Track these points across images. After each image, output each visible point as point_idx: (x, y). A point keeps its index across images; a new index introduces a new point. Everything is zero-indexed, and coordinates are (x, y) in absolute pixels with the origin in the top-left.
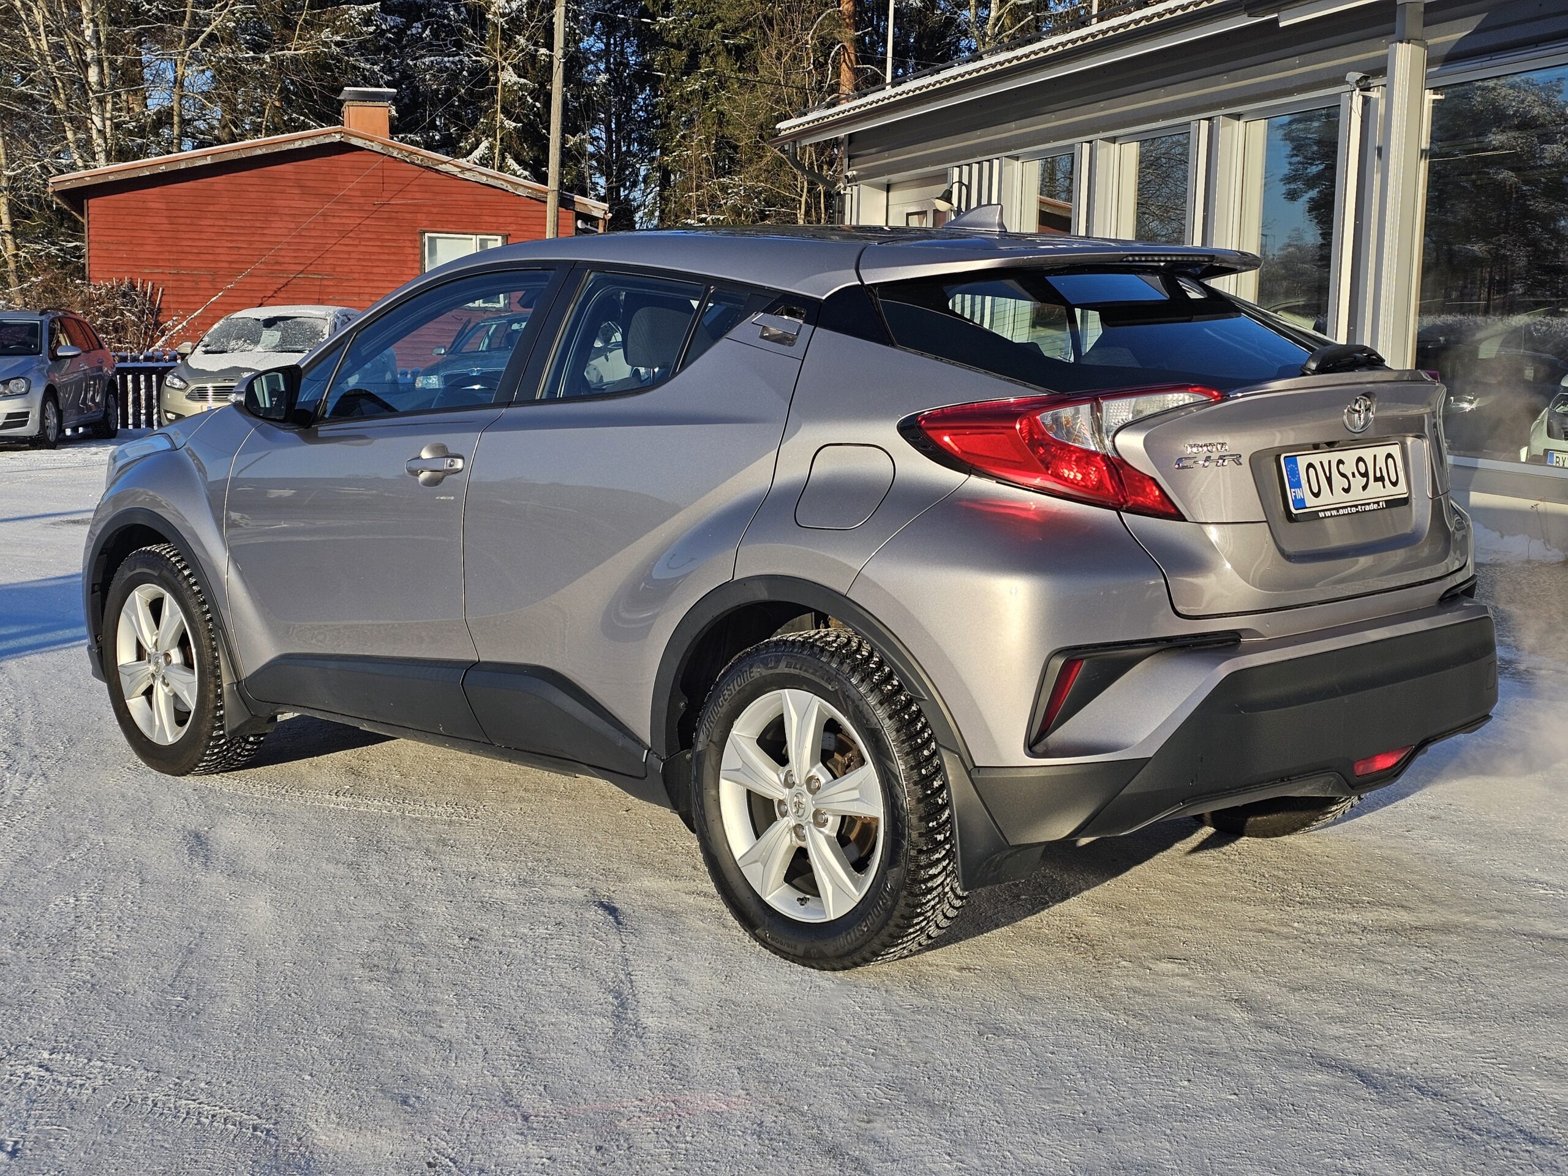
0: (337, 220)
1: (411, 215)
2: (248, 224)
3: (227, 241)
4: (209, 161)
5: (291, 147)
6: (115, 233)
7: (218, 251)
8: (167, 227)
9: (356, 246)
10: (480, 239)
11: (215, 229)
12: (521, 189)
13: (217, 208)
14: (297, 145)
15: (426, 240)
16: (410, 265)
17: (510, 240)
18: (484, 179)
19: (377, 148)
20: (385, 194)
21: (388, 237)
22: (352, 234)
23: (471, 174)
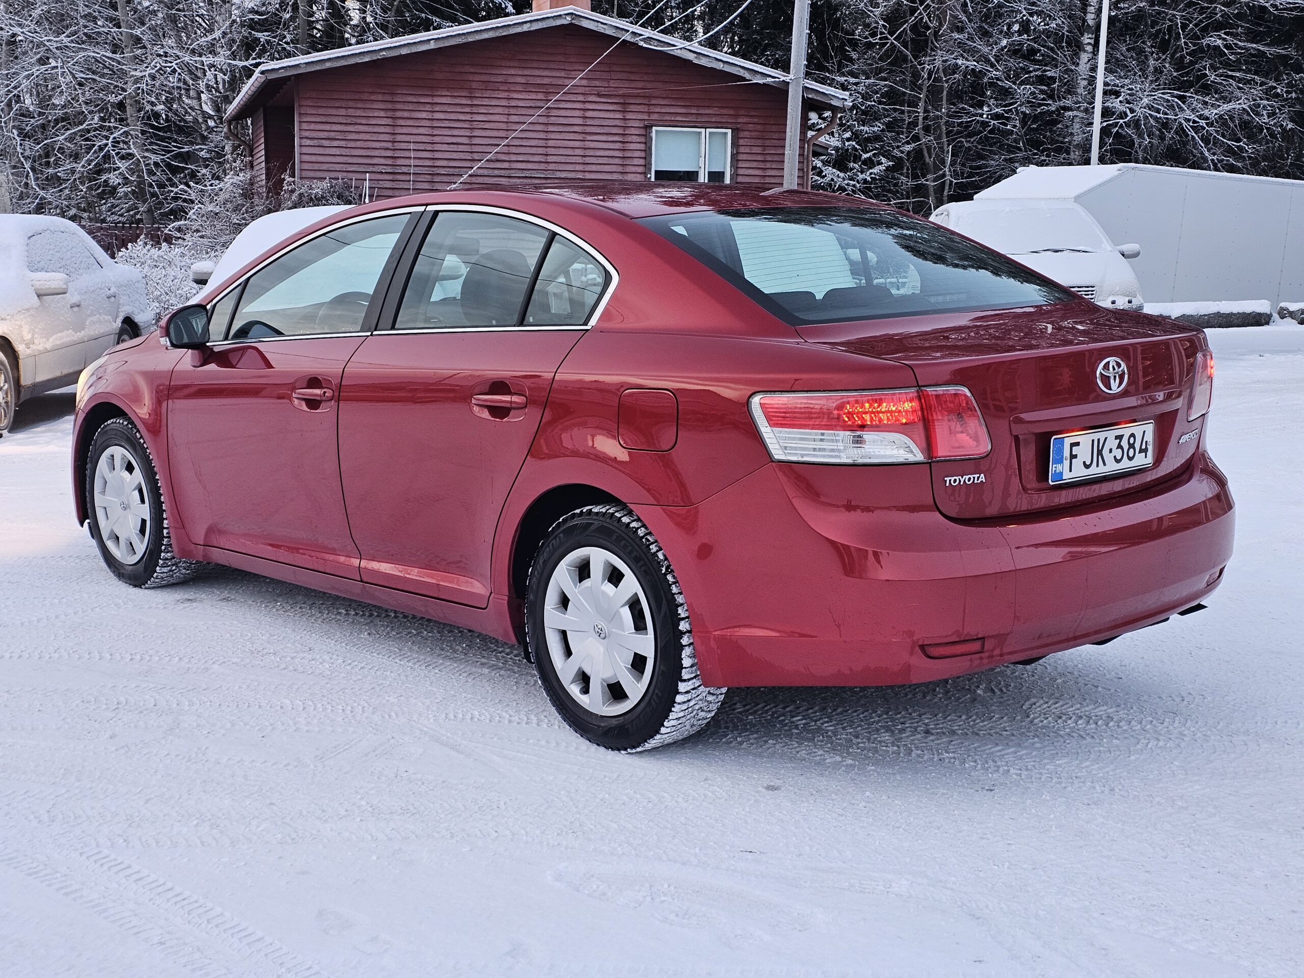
0: (559, 113)
1: (639, 107)
2: (468, 117)
3: (447, 136)
4: (432, 46)
5: (519, 30)
6: (327, 127)
7: (437, 147)
8: (384, 121)
9: (581, 141)
10: (710, 133)
11: (433, 123)
12: (759, 76)
14: (526, 28)
15: (654, 135)
16: (636, 162)
17: (742, 134)
18: (720, 66)
19: (610, 32)
20: (612, 84)
21: (614, 131)
22: (577, 129)
23: (708, 59)
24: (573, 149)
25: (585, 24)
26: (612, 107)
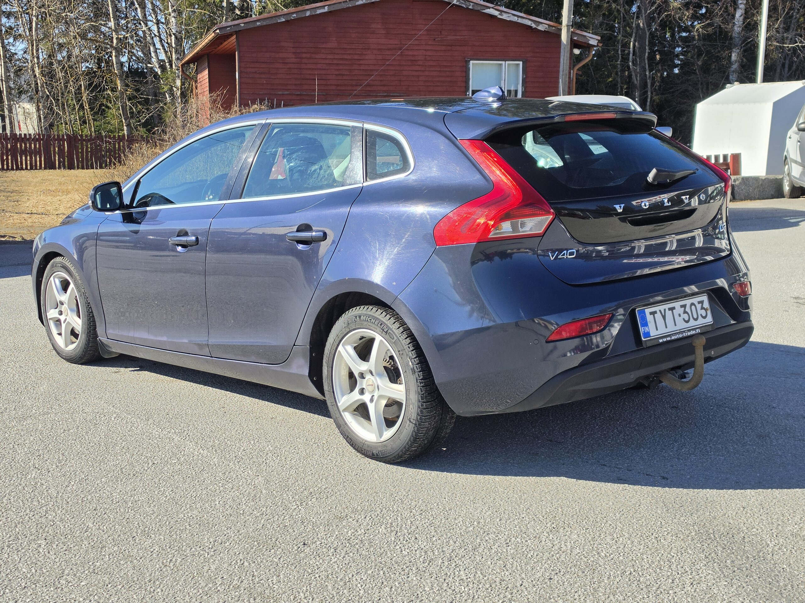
0: (410, 53)
1: (461, 48)
2: (349, 57)
3: (335, 70)
7: (329, 77)
8: (293, 60)
9: (423, 71)
10: (508, 64)
11: (327, 62)
12: (541, 25)
13: (329, 45)
15: (471, 66)
16: (459, 84)
17: (528, 64)
18: (515, 19)
20: (444, 32)
21: (445, 64)
22: (420, 63)
23: (507, 15)
24: (418, 76)
26: (443, 48)
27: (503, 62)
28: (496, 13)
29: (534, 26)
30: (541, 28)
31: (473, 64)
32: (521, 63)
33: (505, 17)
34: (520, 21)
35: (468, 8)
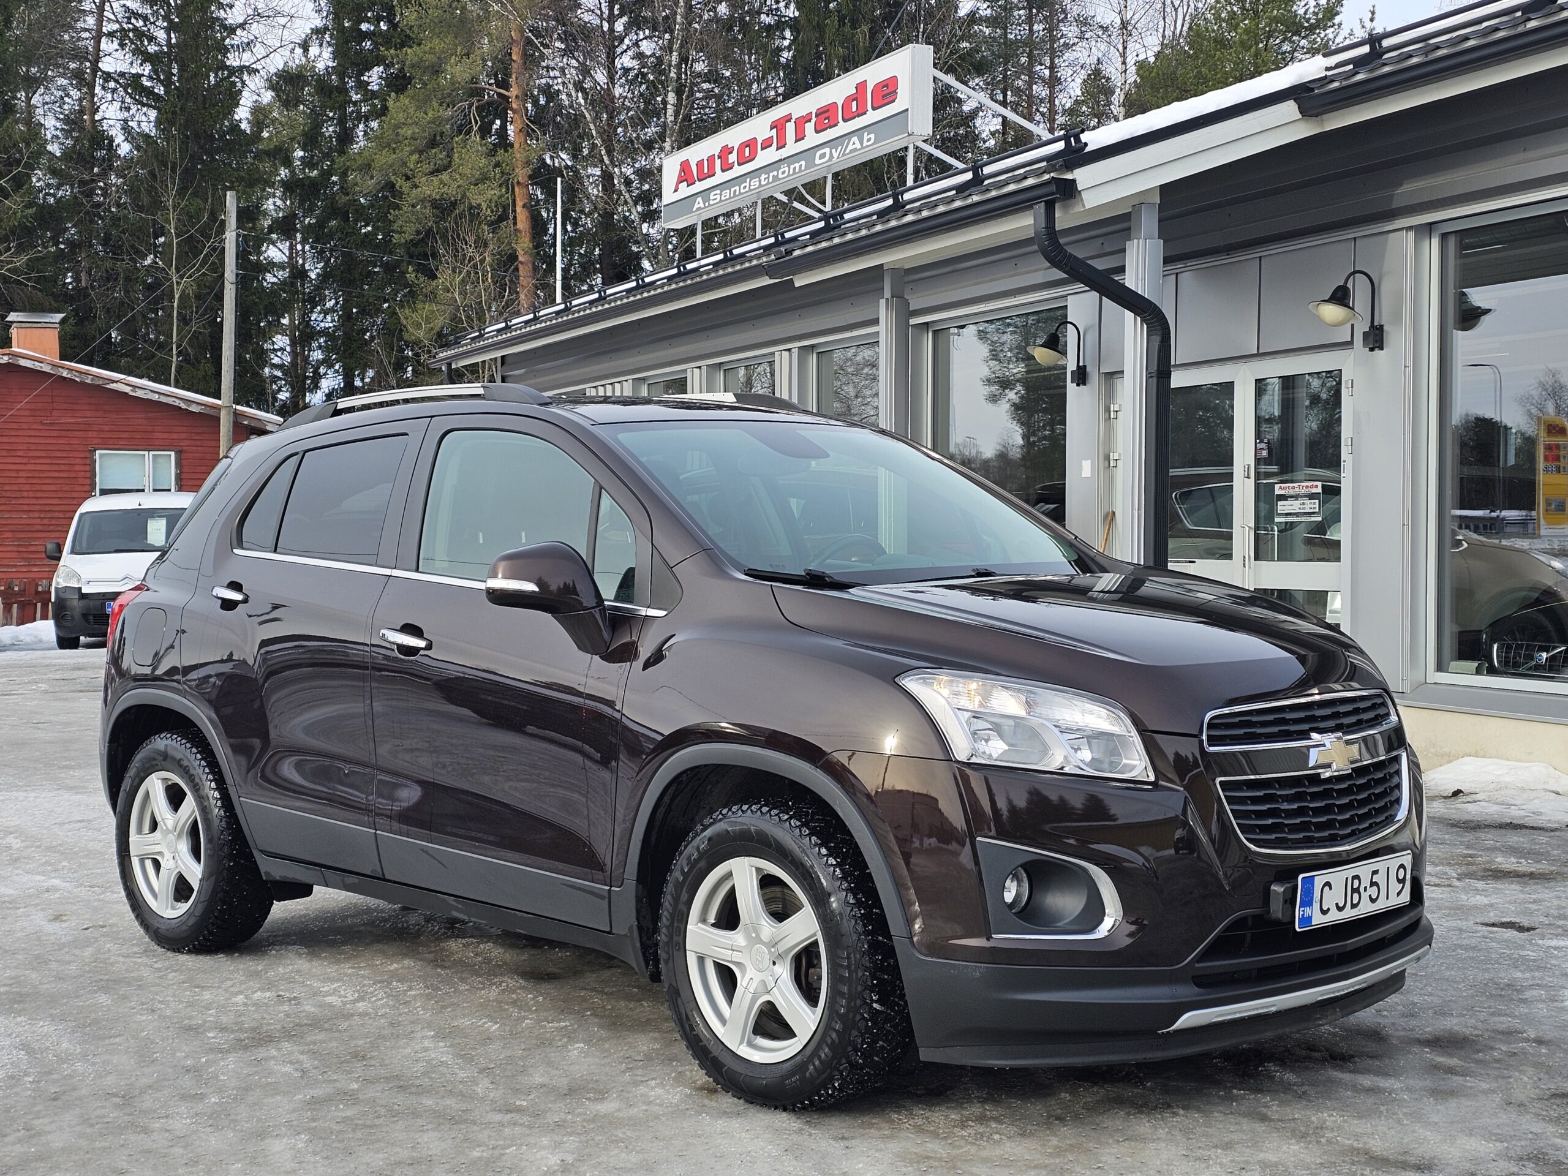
0: (5, 440)
1: (82, 433)
9: (25, 464)
10: (153, 455)
12: (195, 405)
15: (97, 457)
16: (81, 481)
17: (184, 456)
18: (156, 397)
19: (47, 369)
20: (55, 413)
21: (59, 454)
22: (19, 453)
23: (143, 392)
24: (17, 471)
25: (23, 362)
26: (55, 434)
27: (146, 453)
28: (127, 389)
29: (183, 406)
30: (194, 408)
31: (101, 456)
32: (173, 454)
33: (139, 394)
34: (163, 399)
35: (83, 383)
